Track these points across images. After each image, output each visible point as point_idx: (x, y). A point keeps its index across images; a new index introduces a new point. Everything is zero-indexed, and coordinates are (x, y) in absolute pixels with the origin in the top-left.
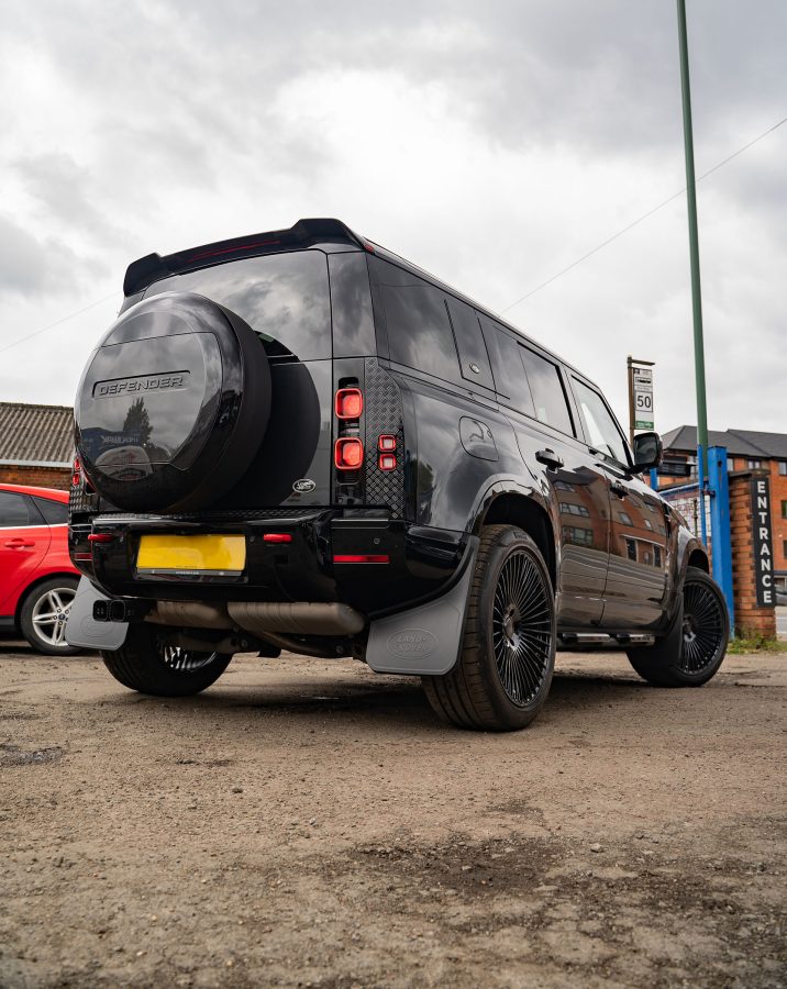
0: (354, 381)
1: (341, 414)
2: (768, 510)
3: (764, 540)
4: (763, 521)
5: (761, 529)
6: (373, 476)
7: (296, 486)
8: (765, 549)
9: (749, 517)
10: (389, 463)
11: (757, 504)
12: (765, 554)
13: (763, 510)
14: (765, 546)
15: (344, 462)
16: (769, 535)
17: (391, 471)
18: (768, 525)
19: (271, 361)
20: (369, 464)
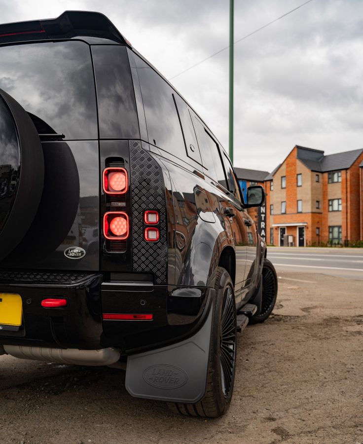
0: (120, 160)
1: (108, 190)
2: (265, 214)
3: (263, 229)
4: (263, 219)
5: (262, 223)
6: (139, 247)
7: (67, 252)
8: (263, 233)
9: (256, 217)
10: (153, 235)
11: (260, 211)
12: (263, 235)
13: (263, 213)
14: (263, 231)
15: (110, 233)
16: (265, 226)
17: (155, 242)
18: (265, 221)
19: (42, 138)
20: (135, 236)
